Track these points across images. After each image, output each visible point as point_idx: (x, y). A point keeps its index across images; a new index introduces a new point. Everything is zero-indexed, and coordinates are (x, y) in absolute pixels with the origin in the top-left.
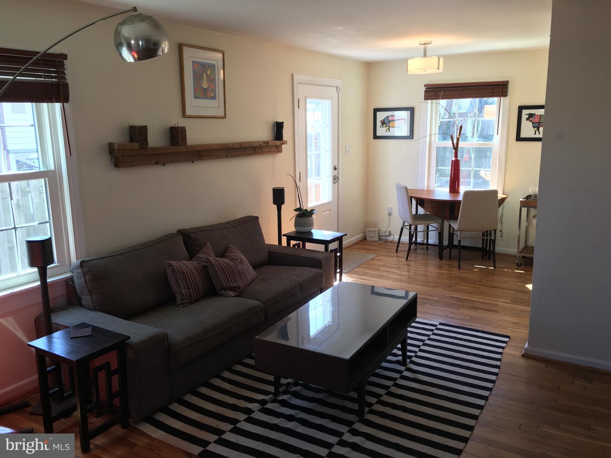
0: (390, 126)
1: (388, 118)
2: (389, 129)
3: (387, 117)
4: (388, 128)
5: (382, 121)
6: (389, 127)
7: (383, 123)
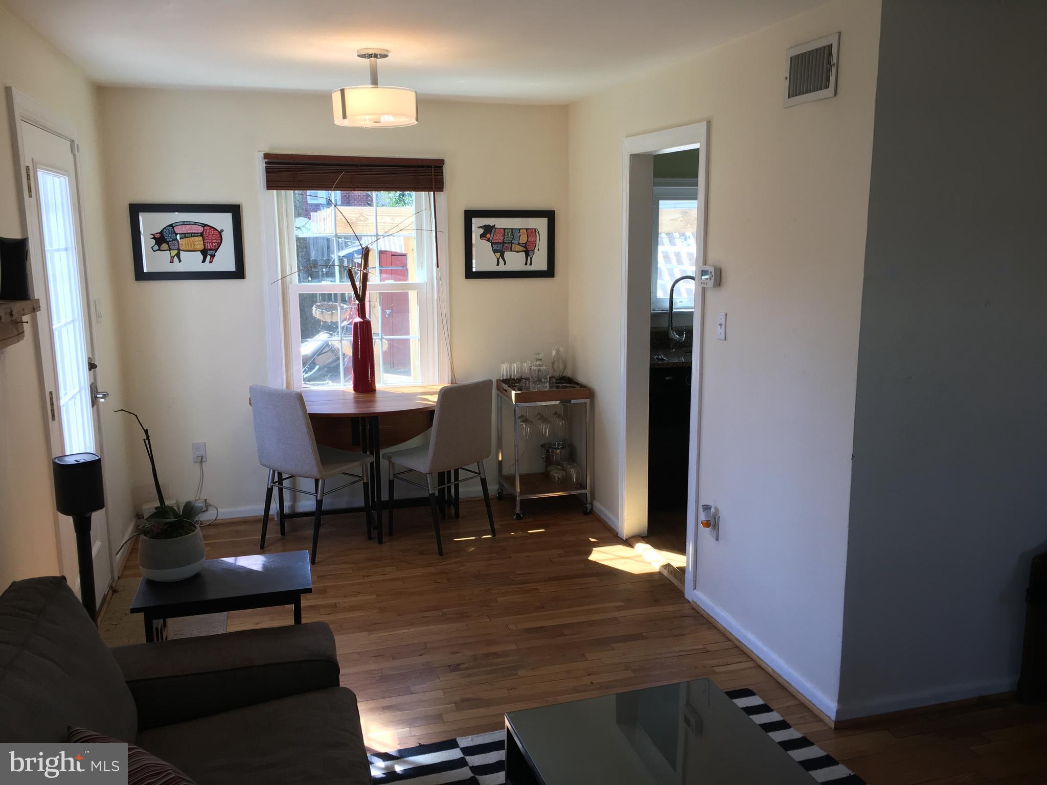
0: (181, 248)
1: (173, 228)
2: (178, 255)
3: (171, 225)
4: (174, 252)
5: (158, 236)
6: (179, 250)
7: (160, 240)
